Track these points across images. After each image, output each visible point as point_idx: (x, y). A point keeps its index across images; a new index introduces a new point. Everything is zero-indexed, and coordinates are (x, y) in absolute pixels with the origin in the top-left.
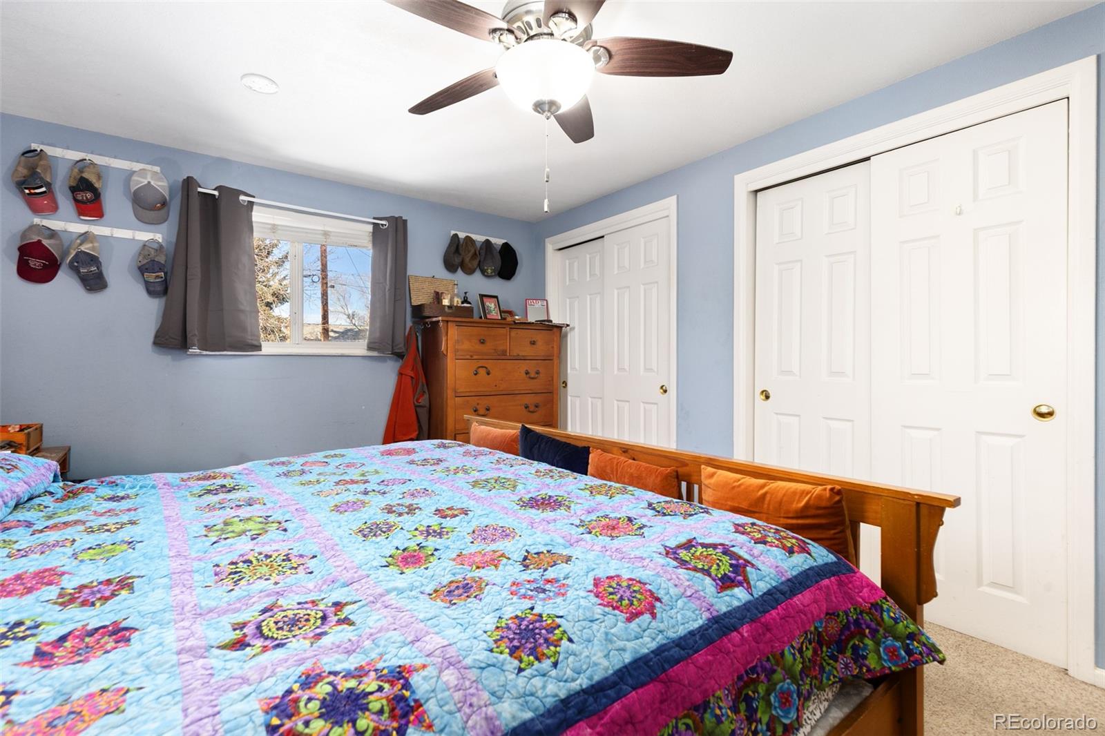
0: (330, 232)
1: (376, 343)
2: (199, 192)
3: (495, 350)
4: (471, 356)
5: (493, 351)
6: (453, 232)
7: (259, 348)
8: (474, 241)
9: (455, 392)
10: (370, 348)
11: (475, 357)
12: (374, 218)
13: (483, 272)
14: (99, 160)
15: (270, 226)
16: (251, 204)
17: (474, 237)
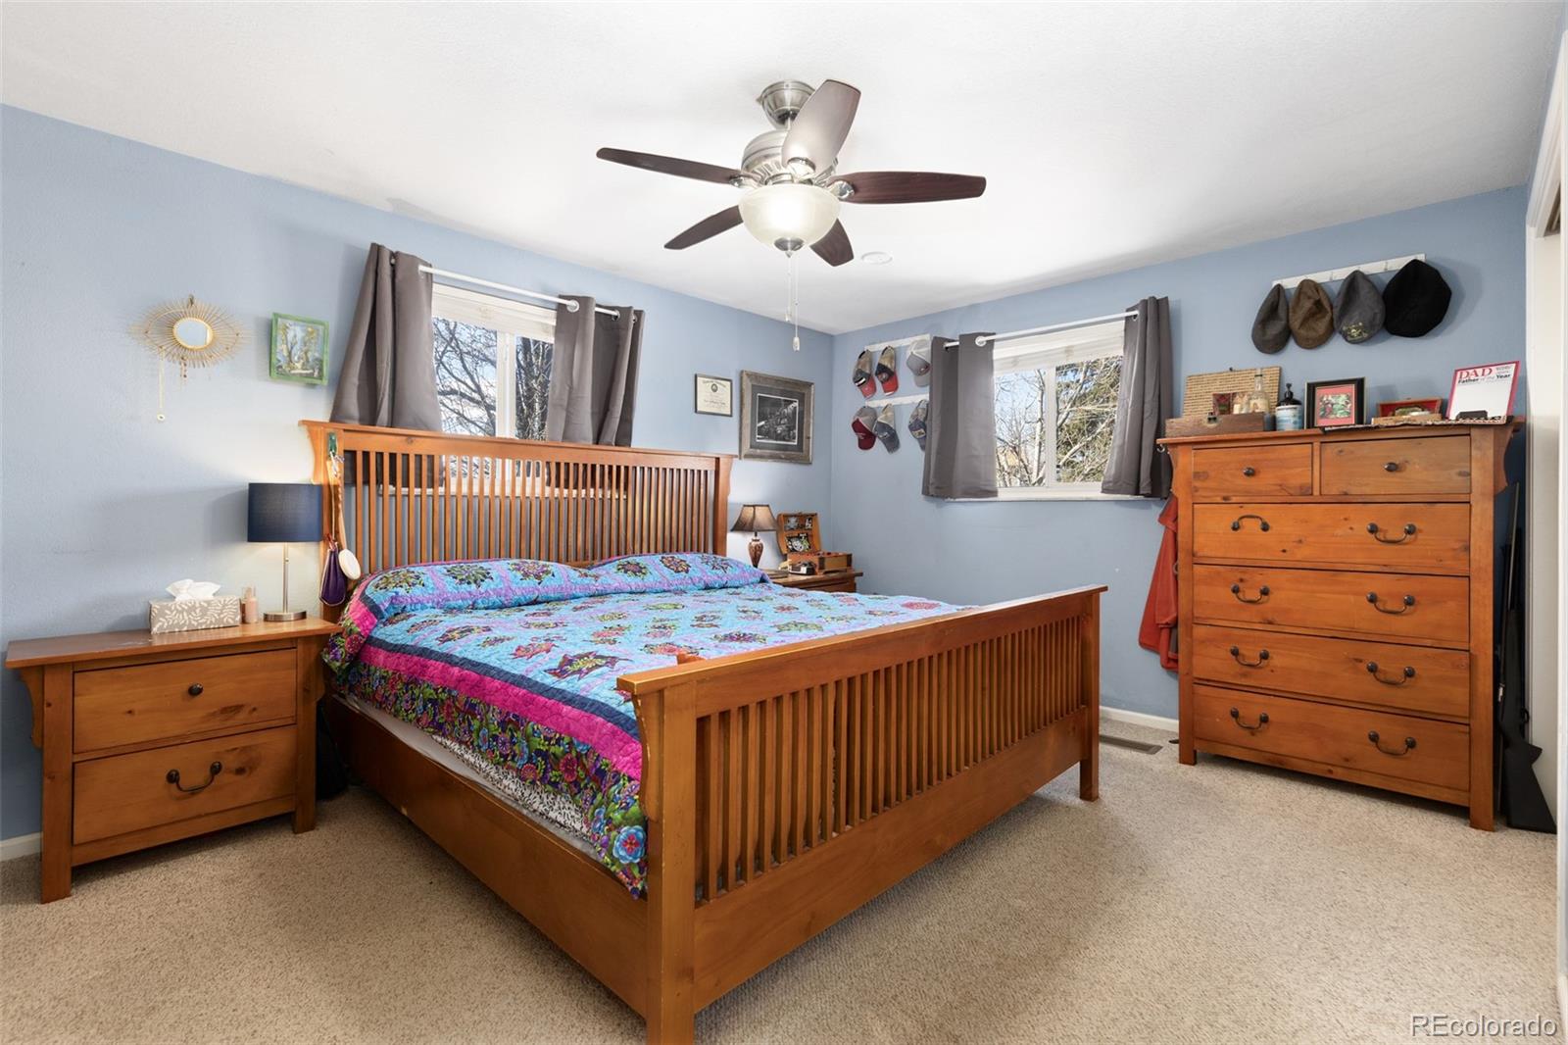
0: (1072, 346)
1: (1109, 482)
2: (947, 348)
3: (1280, 485)
4: (1225, 498)
5: (1279, 488)
6: (1275, 283)
7: (994, 493)
8: (1320, 284)
9: (1194, 555)
10: (1104, 491)
11: (1234, 500)
12: (1128, 310)
13: (1346, 336)
14: (895, 344)
15: (1011, 360)
16: (991, 343)
17: (1320, 277)
